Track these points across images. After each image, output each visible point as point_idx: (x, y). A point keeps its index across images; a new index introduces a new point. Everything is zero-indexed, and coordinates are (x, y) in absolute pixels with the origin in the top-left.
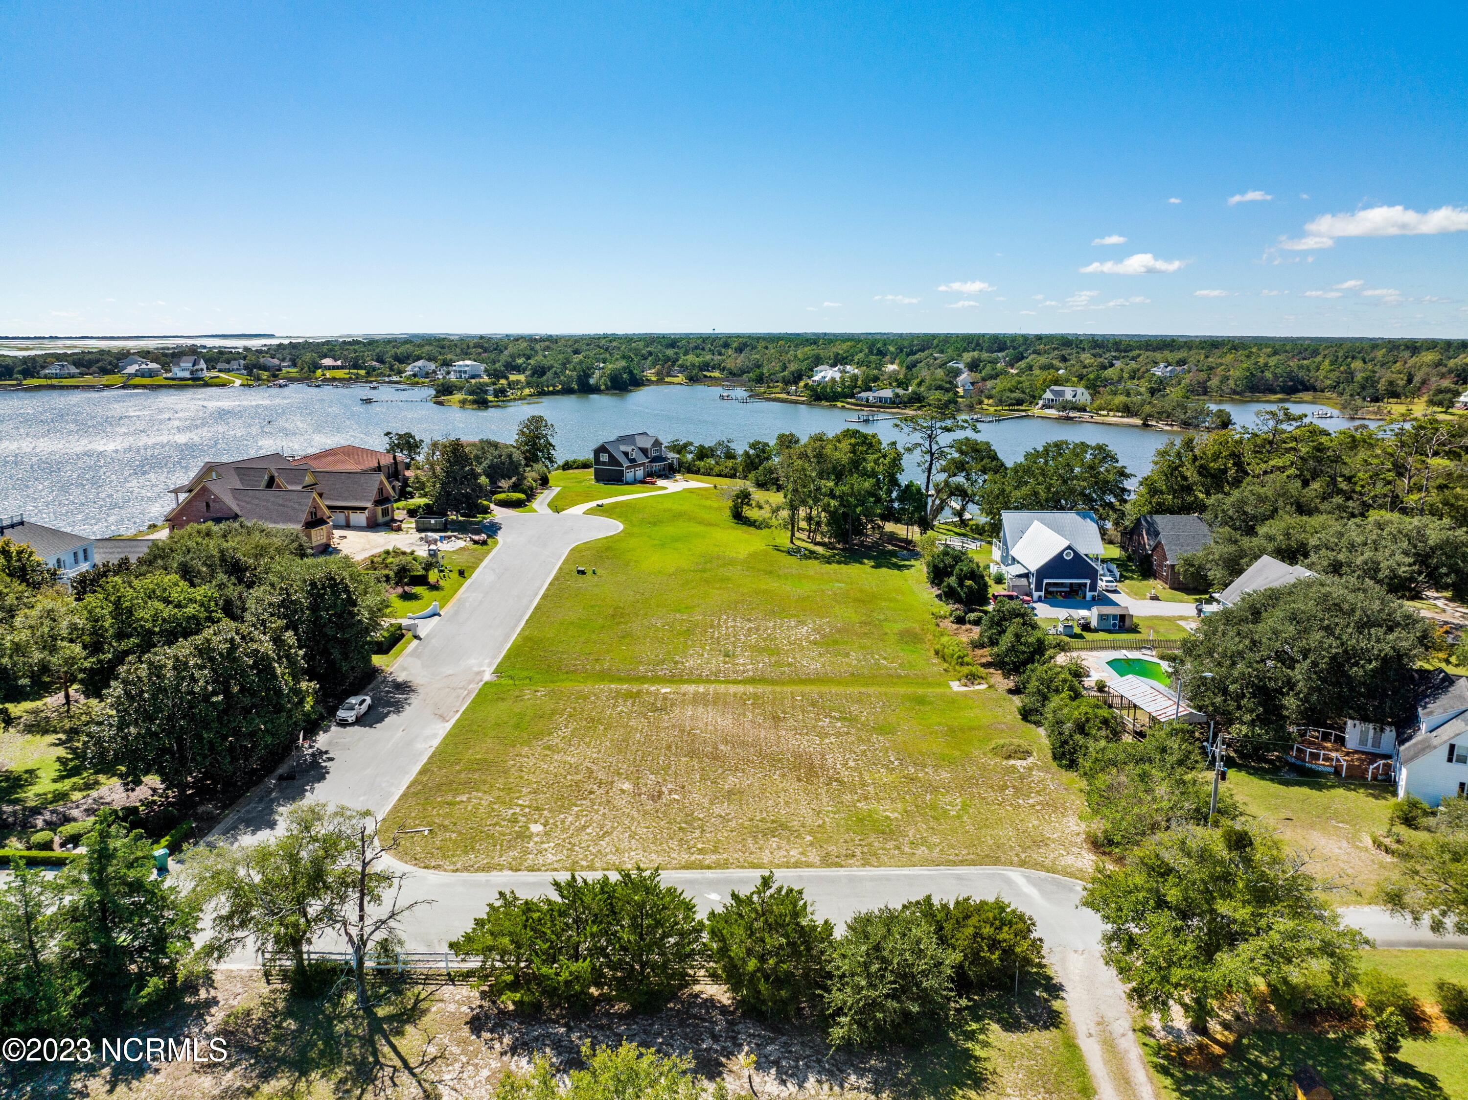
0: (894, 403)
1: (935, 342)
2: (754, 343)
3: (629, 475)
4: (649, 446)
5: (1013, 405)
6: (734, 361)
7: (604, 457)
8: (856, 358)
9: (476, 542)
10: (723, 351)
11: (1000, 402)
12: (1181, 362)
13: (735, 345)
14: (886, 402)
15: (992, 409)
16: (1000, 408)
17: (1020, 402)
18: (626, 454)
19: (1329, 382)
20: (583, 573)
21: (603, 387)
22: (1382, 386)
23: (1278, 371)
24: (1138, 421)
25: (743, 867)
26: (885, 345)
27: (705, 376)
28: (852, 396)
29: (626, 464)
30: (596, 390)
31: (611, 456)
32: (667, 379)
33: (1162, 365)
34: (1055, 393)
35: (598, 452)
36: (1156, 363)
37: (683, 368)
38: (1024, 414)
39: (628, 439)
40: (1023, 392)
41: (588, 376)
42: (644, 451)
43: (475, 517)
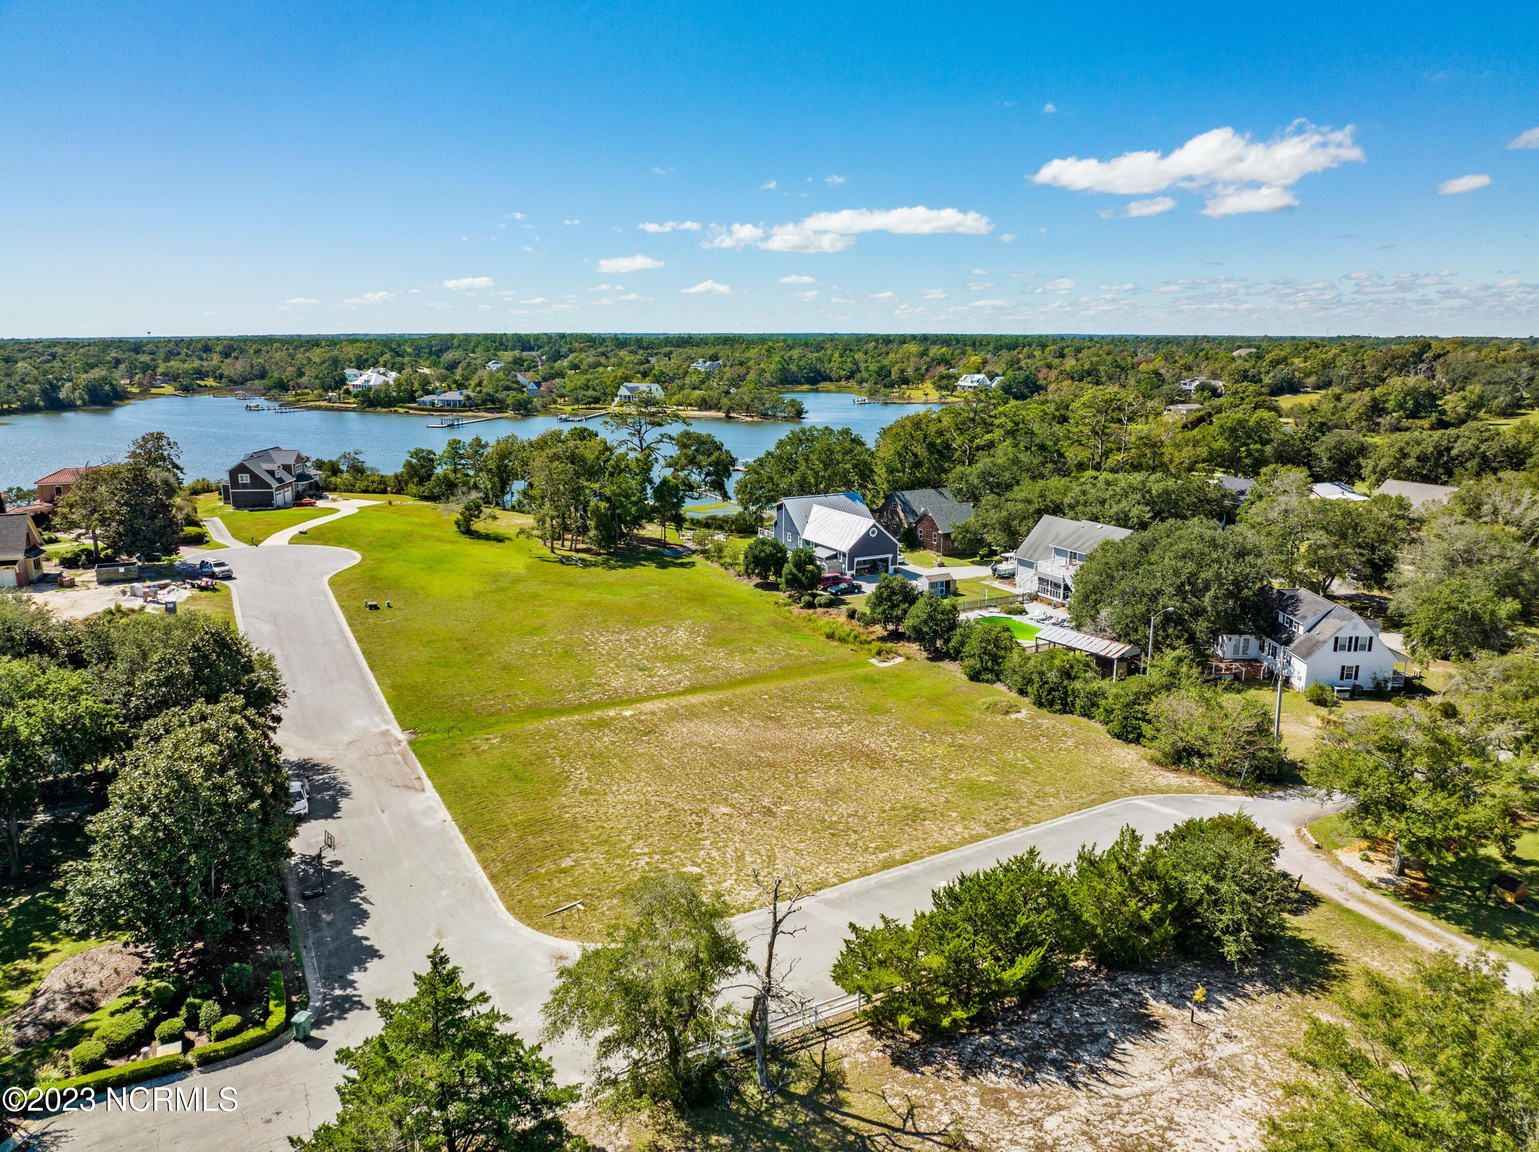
0: (464, 406)
1: (456, 342)
2: (242, 345)
3: (279, 498)
4: (292, 462)
5: (589, 403)
6: (235, 367)
7: (245, 478)
8: (382, 360)
9: (202, 589)
10: (205, 355)
11: (577, 401)
12: (714, 358)
13: (219, 349)
14: (455, 406)
15: (568, 409)
16: (576, 407)
17: (596, 400)
18: (271, 473)
19: (843, 373)
20: (374, 607)
21: (79, 403)
22: (894, 375)
23: (801, 363)
24: (722, 415)
25: (933, 853)
26: (399, 345)
27: (200, 386)
28: (413, 399)
29: (275, 485)
30: (69, 406)
31: (254, 476)
32: (153, 391)
33: (701, 360)
34: (631, 390)
35: (234, 473)
36: (693, 360)
37: (171, 377)
38: (604, 412)
39: (263, 455)
40: (594, 390)
41: (55, 388)
42: (287, 468)
43: (159, 560)
